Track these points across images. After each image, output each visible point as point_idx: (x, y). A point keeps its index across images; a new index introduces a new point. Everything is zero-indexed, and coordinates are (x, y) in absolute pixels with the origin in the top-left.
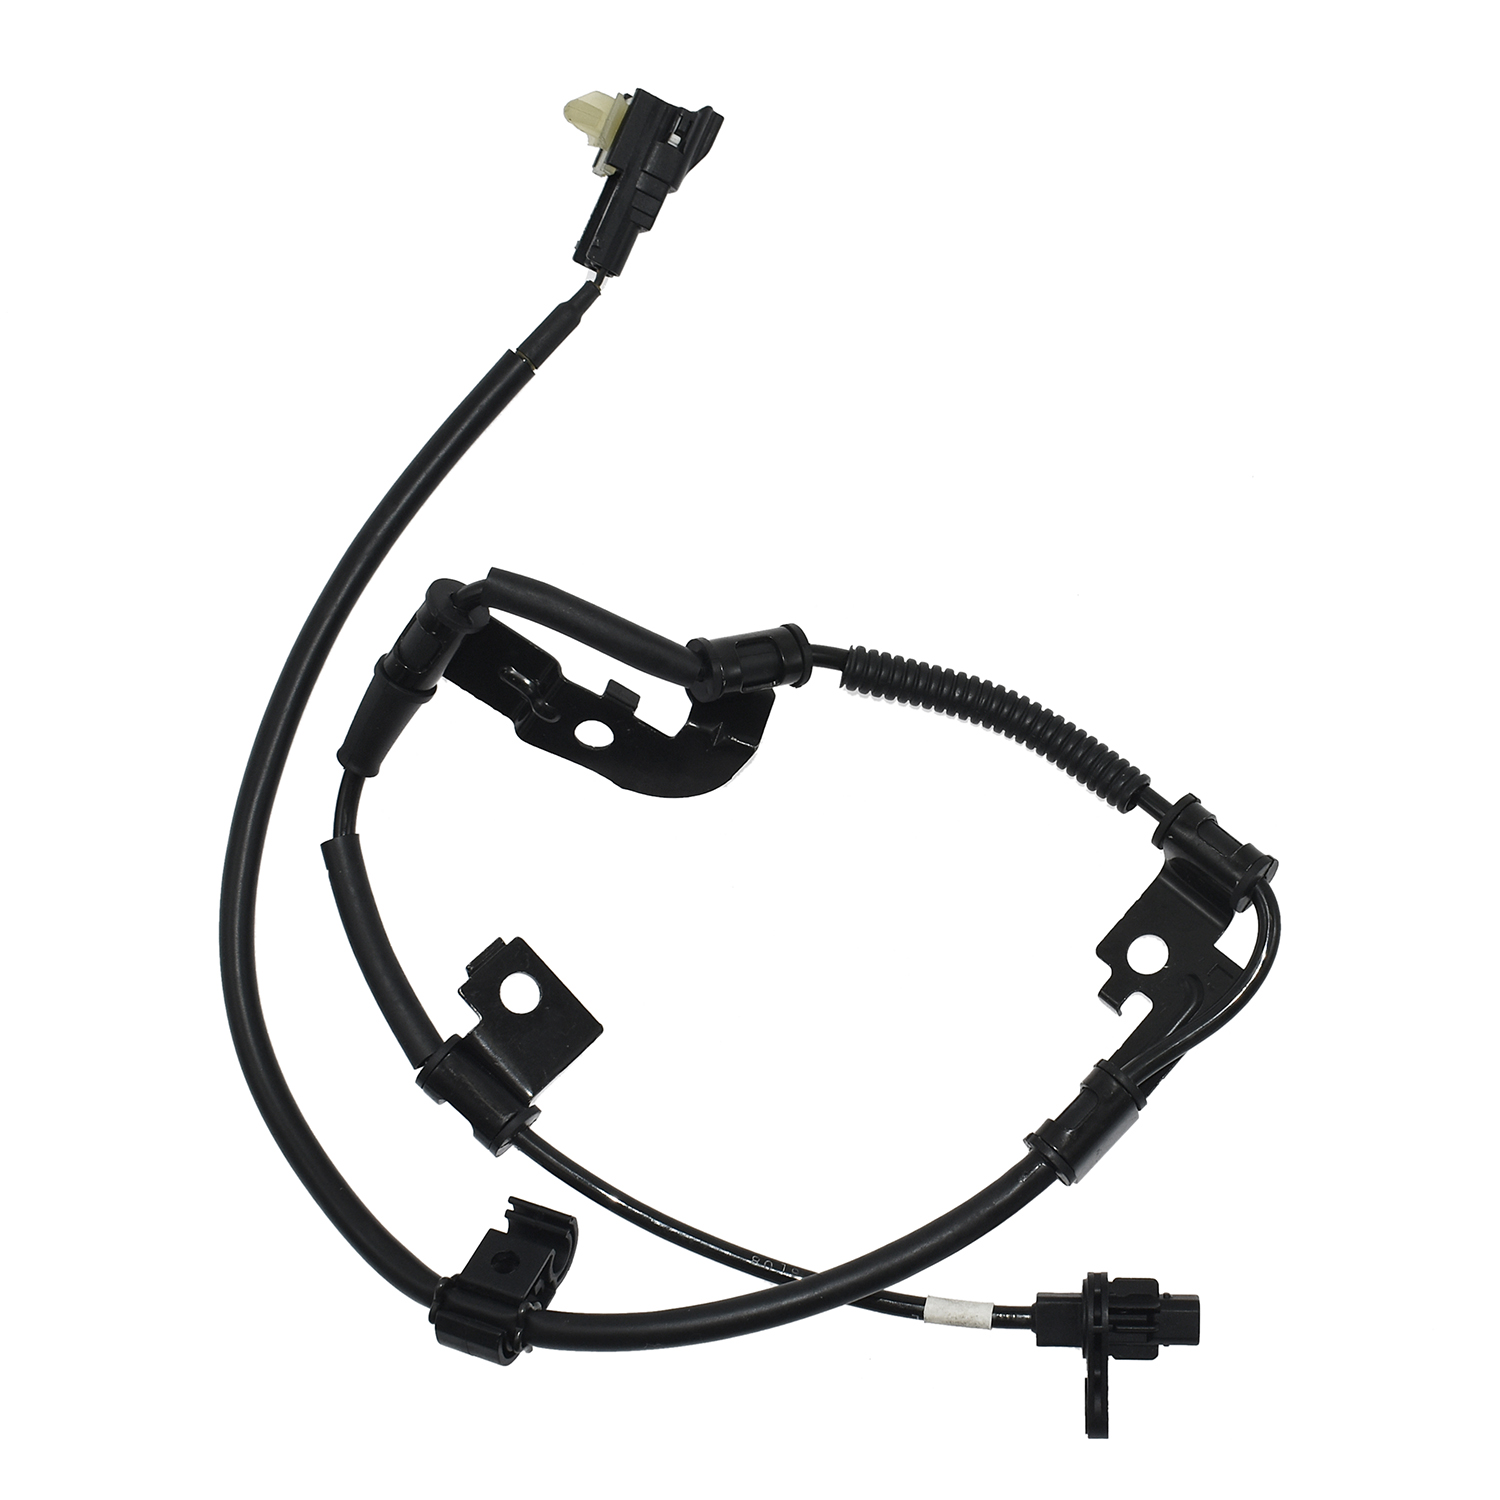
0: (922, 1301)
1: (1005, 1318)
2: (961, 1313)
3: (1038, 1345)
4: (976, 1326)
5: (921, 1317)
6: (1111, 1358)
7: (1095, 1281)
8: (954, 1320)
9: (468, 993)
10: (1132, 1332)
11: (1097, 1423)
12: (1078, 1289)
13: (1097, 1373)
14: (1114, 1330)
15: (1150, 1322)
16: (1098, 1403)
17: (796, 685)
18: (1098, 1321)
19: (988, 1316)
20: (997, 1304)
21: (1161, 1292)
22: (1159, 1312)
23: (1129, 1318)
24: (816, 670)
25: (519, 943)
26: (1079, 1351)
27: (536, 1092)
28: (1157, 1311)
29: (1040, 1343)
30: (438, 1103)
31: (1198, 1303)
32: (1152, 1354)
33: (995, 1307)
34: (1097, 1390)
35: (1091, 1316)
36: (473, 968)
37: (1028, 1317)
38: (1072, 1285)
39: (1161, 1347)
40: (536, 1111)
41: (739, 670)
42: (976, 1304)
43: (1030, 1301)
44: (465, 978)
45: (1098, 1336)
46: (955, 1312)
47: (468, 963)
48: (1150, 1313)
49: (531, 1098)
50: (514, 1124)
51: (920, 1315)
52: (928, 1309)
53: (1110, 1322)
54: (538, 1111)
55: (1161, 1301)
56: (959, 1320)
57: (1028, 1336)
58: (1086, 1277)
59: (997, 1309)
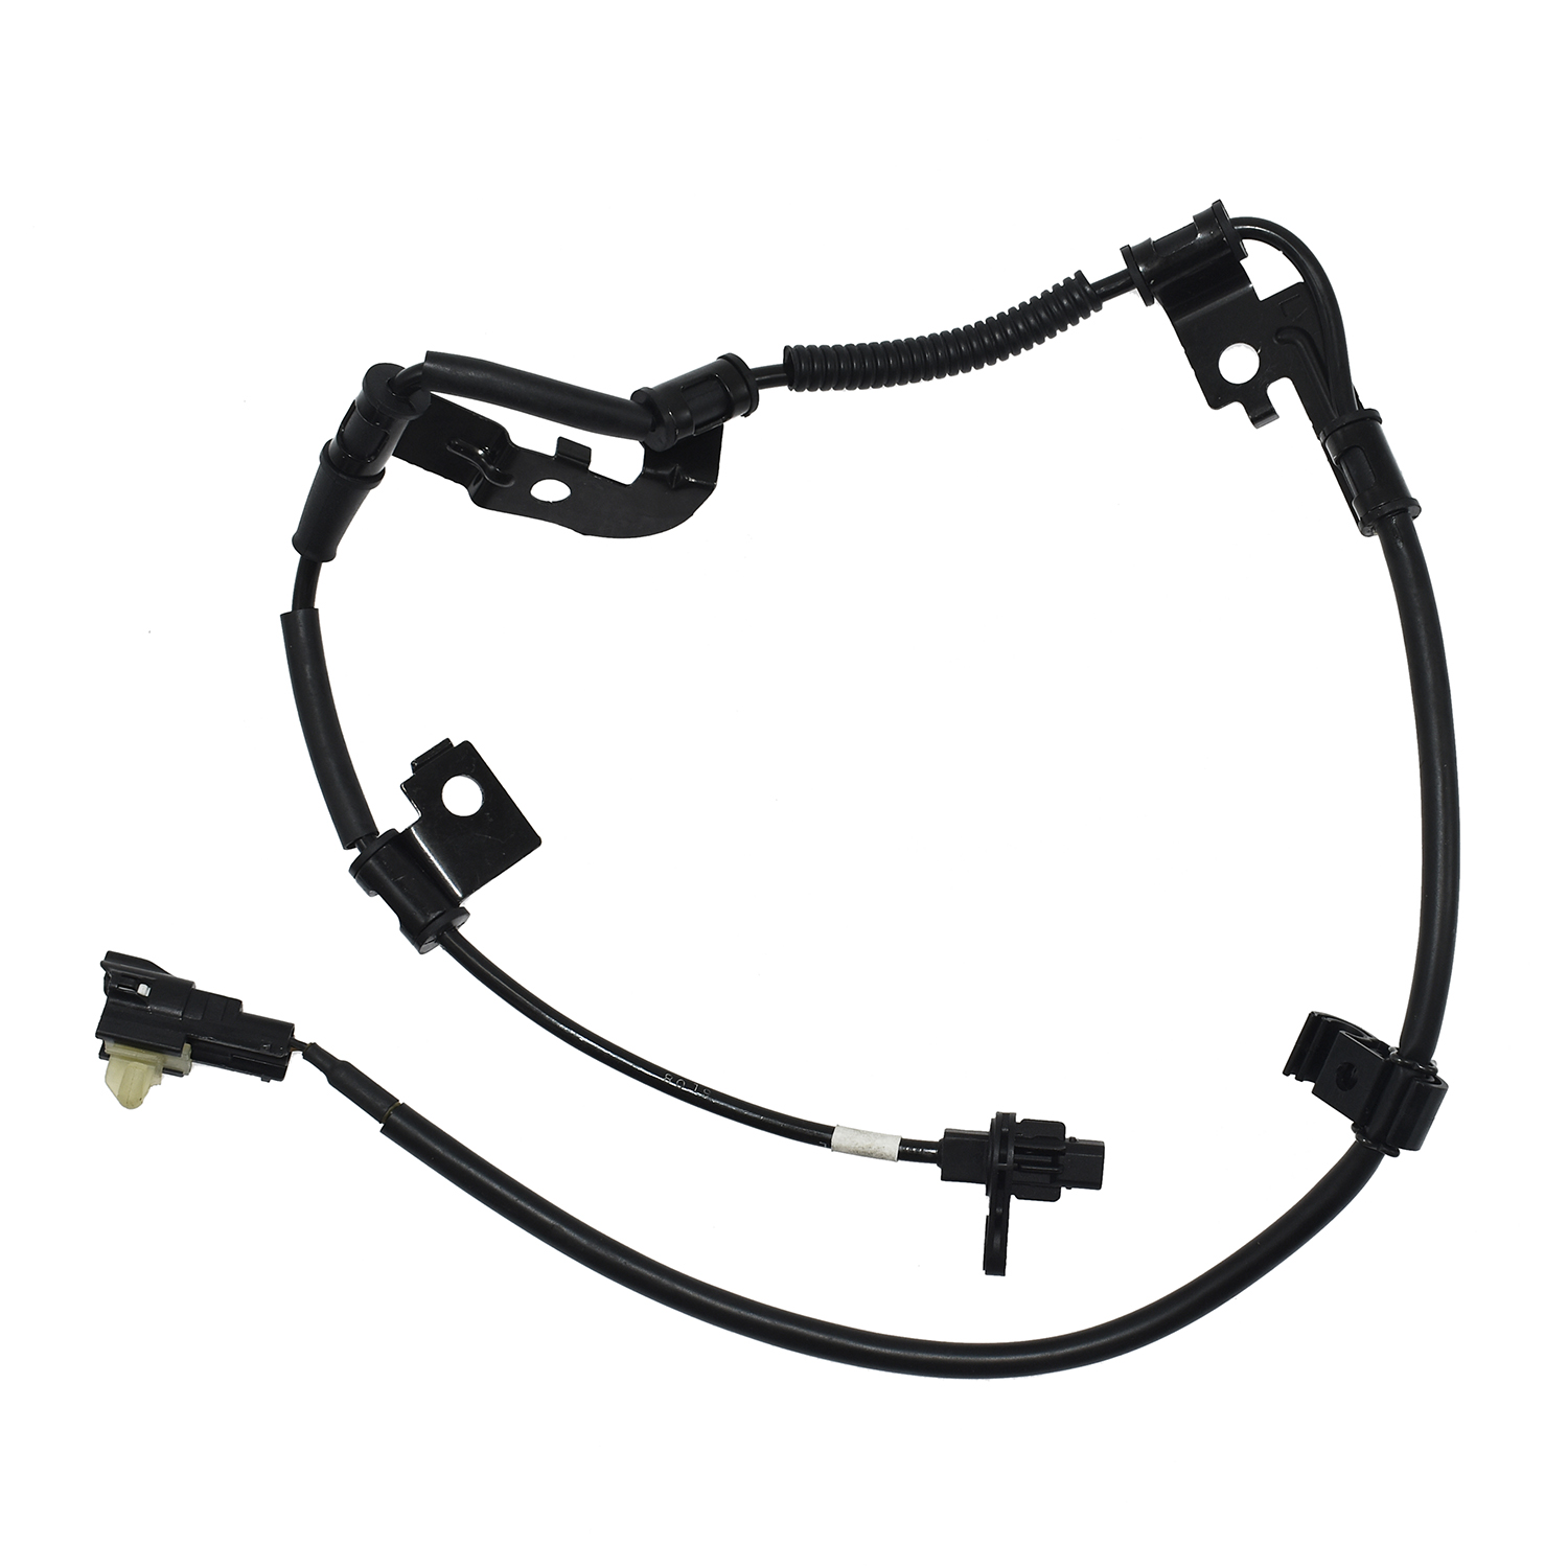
0: (831, 1130)
1: (911, 1151)
2: (868, 1143)
3: (942, 1179)
4: (882, 1157)
5: (829, 1146)
6: (1013, 1197)
7: (1003, 1121)
8: (861, 1150)
9: (410, 789)
10: (1036, 1172)
11: (995, 1262)
12: (986, 1128)
13: (999, 1210)
14: (1018, 1169)
15: (1054, 1164)
16: (997, 1241)
17: (746, 415)
18: (1003, 1159)
19: (895, 1149)
20: (904, 1137)
21: (1067, 1136)
22: (1064, 1155)
23: (1033, 1158)
24: (763, 393)
25: (466, 746)
26: (983, 1187)
27: (467, 893)
28: (1062, 1153)
29: (943, 1178)
30: (368, 894)
31: (1103, 1147)
32: (1054, 1197)
33: (902, 1140)
34: (997, 1227)
35: (997, 1154)
36: (419, 764)
37: (934, 1151)
38: (979, 1122)
39: (1063, 1189)
40: (465, 913)
41: (688, 414)
42: (883, 1136)
43: (937, 1136)
44: (410, 774)
45: (1002, 1173)
46: (862, 1142)
47: (414, 759)
48: (1055, 1154)
49: (461, 899)
50: (441, 922)
51: (827, 1143)
52: (836, 1139)
53: (1015, 1161)
54: (467, 913)
55: (1066, 1144)
56: (866, 1150)
57: (934, 1170)
58: (994, 1117)
59: (904, 1142)
